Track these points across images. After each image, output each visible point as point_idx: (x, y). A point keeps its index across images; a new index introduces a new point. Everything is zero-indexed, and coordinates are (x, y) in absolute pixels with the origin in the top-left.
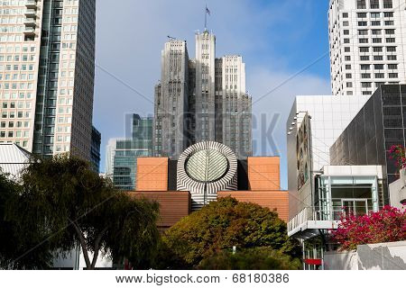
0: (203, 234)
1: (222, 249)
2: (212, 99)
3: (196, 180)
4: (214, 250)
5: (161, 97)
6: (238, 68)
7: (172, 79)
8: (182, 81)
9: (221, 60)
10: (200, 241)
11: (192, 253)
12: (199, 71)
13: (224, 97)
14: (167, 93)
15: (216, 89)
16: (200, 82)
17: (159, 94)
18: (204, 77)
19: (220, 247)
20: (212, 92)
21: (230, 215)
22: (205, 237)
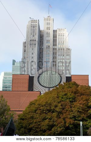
0: (56, 106)
1: (71, 118)
2: (51, 50)
3: (44, 86)
4: (64, 119)
5: (26, 48)
6: (65, 35)
7: (32, 39)
8: (37, 40)
9: (56, 31)
10: (53, 112)
11: (47, 121)
12: (45, 36)
13: (57, 49)
14: (29, 46)
15: (54, 45)
16: (46, 41)
17: (25, 47)
18: (47, 39)
19: (69, 116)
20: (51, 46)
21: (75, 93)
22: (57, 109)
